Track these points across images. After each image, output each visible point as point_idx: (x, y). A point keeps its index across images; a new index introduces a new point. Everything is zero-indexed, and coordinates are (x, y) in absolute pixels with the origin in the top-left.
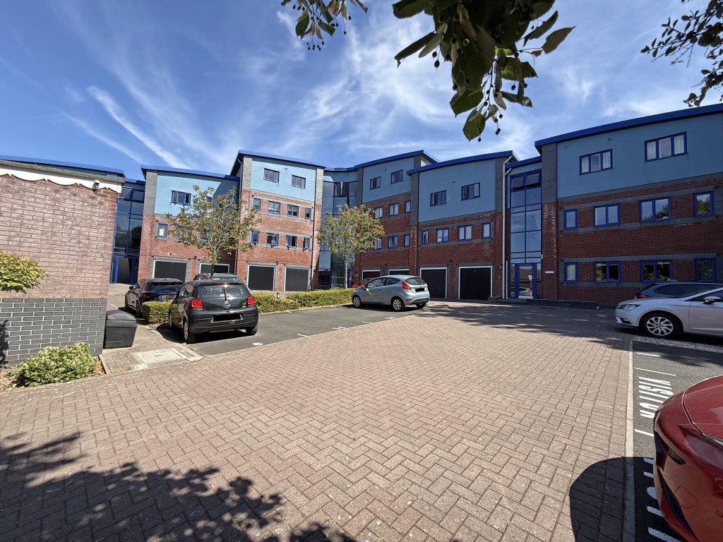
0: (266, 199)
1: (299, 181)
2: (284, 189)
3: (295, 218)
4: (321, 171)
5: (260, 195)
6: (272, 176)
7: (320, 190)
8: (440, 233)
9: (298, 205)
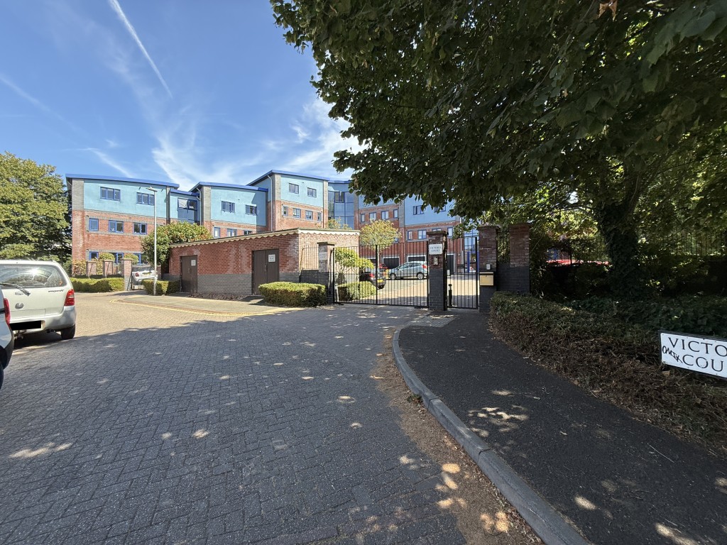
0: (291, 207)
1: (312, 193)
2: (302, 199)
3: (310, 220)
4: (326, 183)
5: (288, 204)
6: (294, 189)
7: (326, 198)
8: (420, 233)
9: (313, 210)
